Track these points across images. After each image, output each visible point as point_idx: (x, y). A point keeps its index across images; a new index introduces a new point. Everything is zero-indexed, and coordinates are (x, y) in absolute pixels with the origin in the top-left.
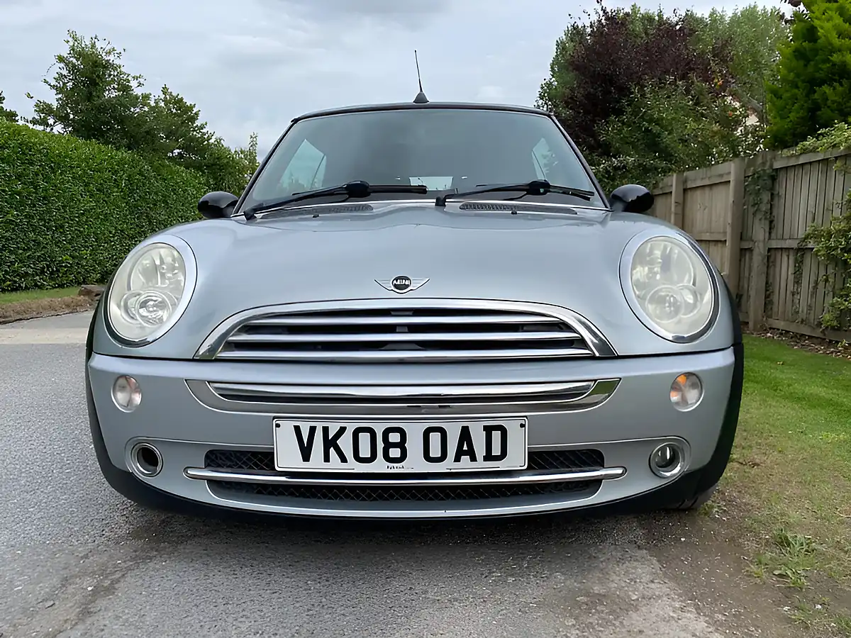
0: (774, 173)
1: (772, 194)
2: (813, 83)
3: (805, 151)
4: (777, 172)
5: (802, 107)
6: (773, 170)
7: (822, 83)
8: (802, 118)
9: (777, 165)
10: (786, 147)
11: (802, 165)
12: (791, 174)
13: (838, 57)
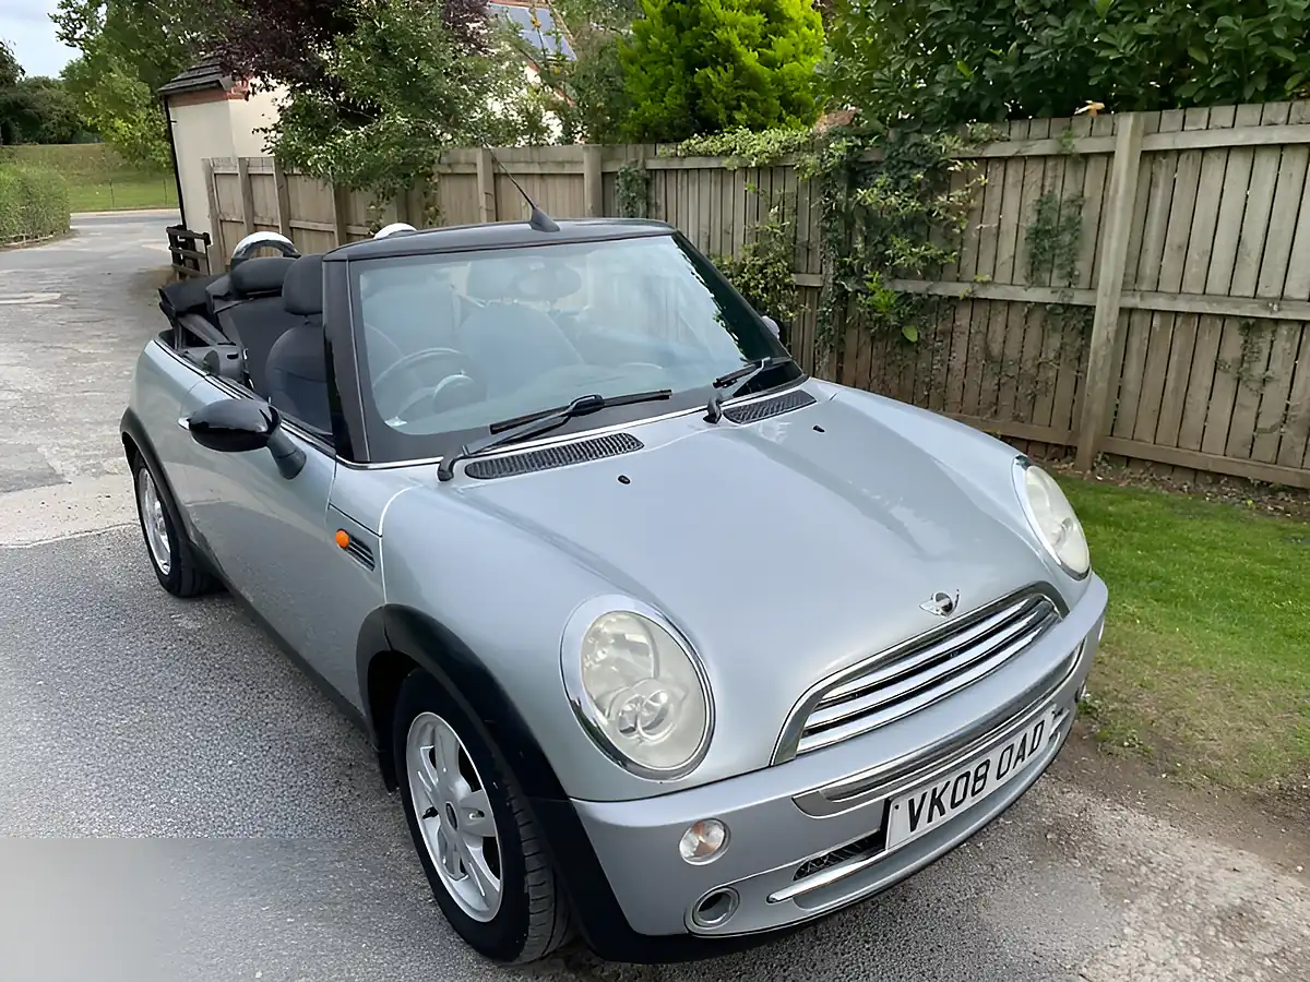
0: (649, 176)
1: (647, 204)
2: (692, 64)
3: (690, 153)
4: (651, 175)
5: (679, 92)
6: (647, 170)
7: (703, 65)
8: (680, 106)
9: (652, 165)
10: (664, 142)
11: (687, 170)
12: (672, 179)
13: (723, 33)
